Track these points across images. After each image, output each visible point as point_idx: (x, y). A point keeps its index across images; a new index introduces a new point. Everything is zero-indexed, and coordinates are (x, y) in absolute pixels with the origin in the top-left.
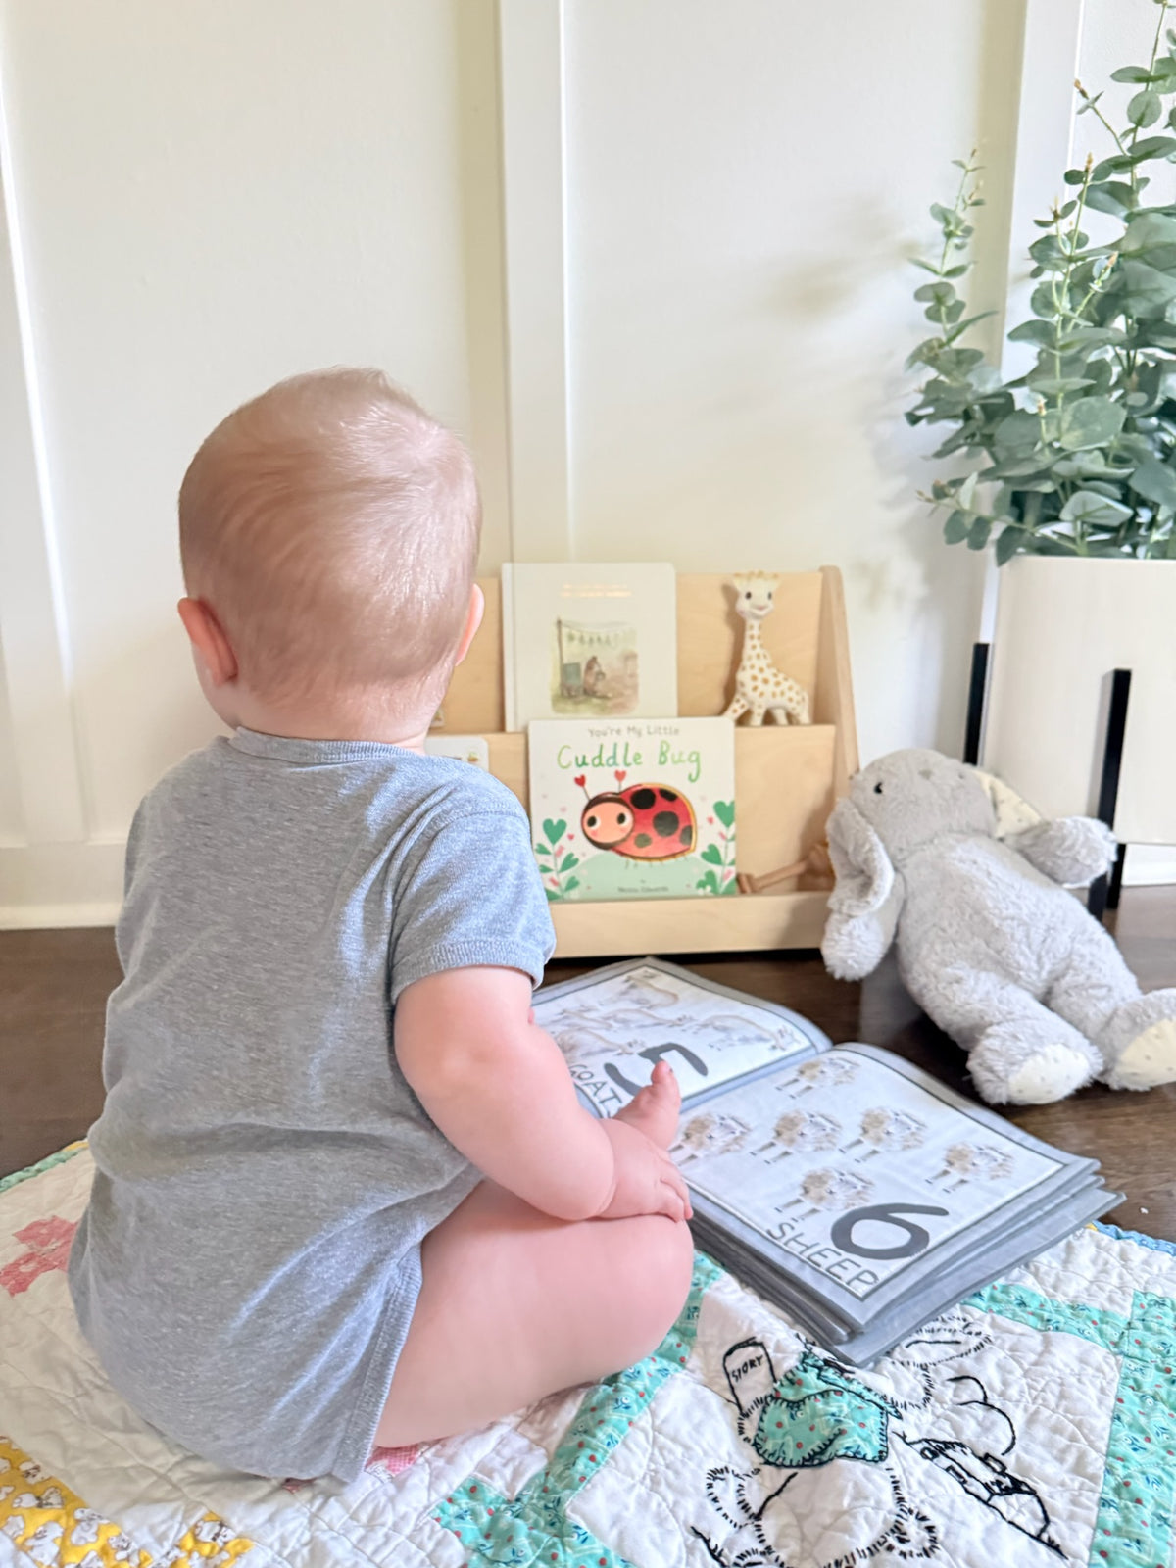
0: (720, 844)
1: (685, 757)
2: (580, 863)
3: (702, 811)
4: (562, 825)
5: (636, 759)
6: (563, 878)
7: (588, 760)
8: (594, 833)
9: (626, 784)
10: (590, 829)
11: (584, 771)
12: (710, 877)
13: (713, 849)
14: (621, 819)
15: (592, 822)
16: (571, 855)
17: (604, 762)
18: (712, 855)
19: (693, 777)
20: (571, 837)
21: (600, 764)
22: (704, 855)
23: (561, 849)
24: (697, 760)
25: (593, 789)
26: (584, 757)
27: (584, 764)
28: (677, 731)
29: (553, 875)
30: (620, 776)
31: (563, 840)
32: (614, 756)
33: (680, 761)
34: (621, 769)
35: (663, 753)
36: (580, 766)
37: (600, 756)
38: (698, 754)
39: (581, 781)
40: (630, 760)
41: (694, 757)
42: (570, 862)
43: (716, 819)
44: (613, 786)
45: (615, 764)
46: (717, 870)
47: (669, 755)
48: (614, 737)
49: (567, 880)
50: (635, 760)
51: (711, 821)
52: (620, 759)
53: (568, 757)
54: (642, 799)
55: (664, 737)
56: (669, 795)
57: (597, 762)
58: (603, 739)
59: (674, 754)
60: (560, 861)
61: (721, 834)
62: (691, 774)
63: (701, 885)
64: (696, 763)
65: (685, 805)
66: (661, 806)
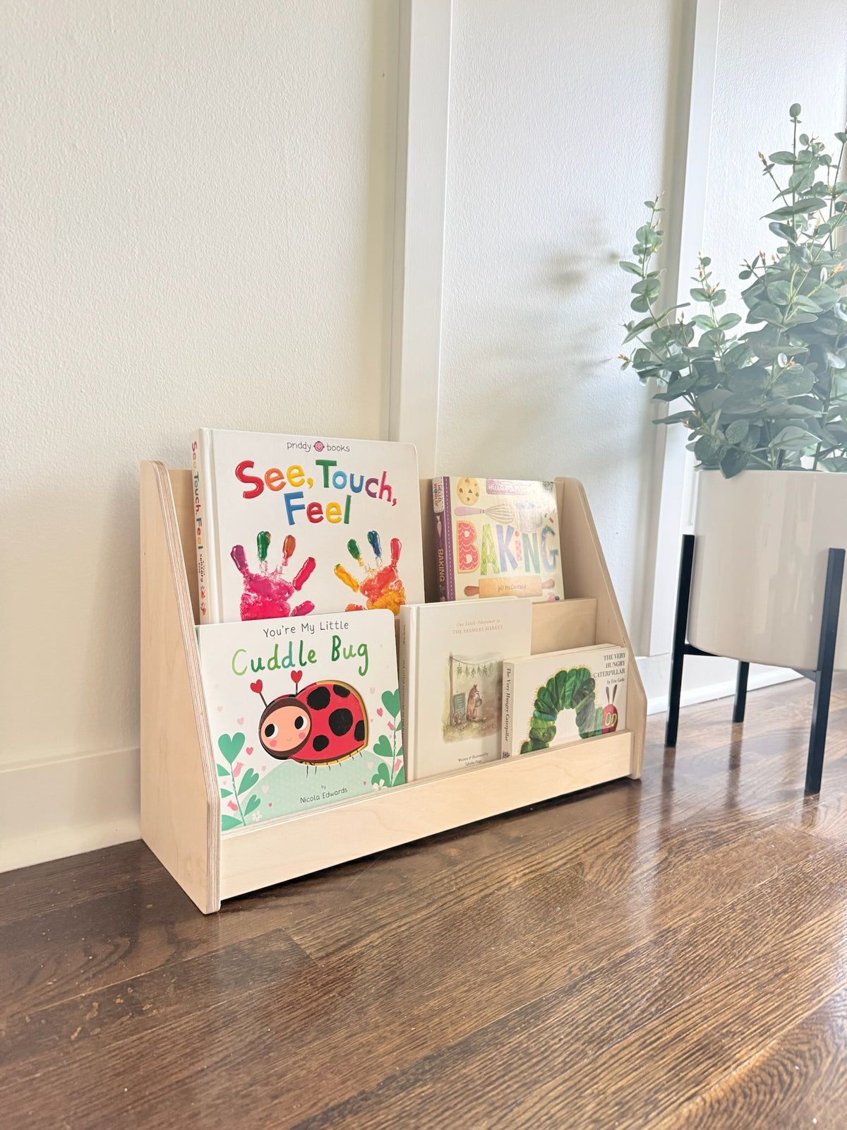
0: (388, 733)
1: (355, 651)
2: (259, 780)
3: (372, 703)
4: (240, 738)
5: (312, 654)
6: (243, 799)
7: (264, 664)
8: (273, 743)
9: (303, 684)
10: (267, 740)
12: (383, 767)
13: (383, 739)
14: (299, 723)
15: (270, 730)
16: (251, 770)
17: (280, 664)
18: (383, 747)
19: (363, 671)
20: (250, 751)
21: (276, 666)
22: (376, 748)
23: (240, 765)
24: (365, 652)
25: (271, 695)
26: (260, 659)
27: (260, 667)
28: (346, 625)
29: (232, 798)
30: (296, 676)
31: (242, 756)
32: (290, 657)
33: (350, 654)
34: (297, 668)
35: (335, 649)
36: (256, 671)
37: (275, 658)
38: (365, 646)
39: (257, 687)
40: (305, 659)
41: (362, 651)
42: (250, 779)
43: (385, 711)
44: (290, 688)
45: (291, 664)
46: (388, 761)
47: (340, 649)
48: (291, 636)
49: (246, 802)
50: (310, 658)
51: (380, 712)
52: (295, 660)
53: (243, 662)
54: (318, 697)
55: (335, 633)
56: (342, 691)
57: (272, 664)
58: (277, 639)
59: (345, 649)
60: (239, 780)
61: (389, 724)
62: (360, 668)
63: (375, 779)
64: (364, 656)
65: (358, 700)
66: (336, 703)
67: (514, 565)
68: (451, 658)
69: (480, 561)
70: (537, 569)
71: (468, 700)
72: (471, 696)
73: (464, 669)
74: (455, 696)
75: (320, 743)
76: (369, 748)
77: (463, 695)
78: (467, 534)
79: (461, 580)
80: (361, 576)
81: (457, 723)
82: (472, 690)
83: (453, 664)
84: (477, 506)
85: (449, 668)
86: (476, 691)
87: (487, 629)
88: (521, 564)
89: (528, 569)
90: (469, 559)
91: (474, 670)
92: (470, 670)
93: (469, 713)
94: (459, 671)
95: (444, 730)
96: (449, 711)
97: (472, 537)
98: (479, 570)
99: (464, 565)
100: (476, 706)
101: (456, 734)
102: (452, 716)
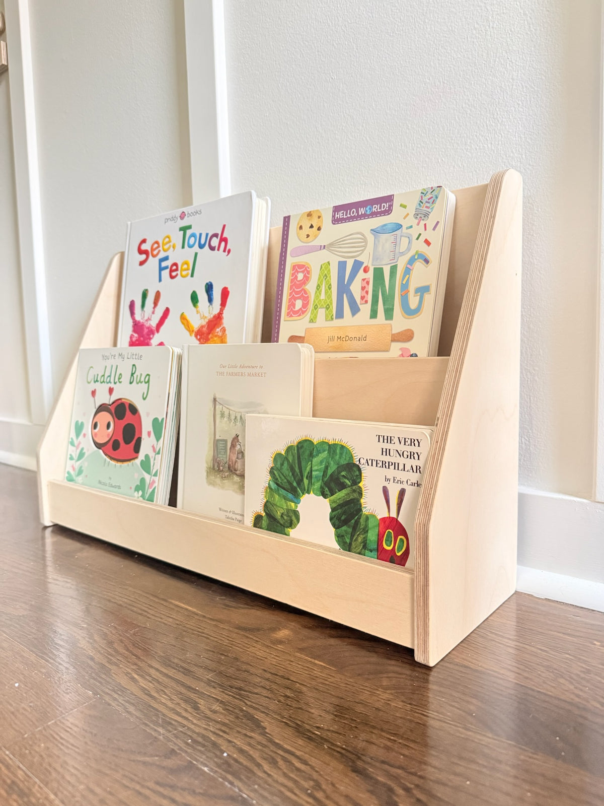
0: (151, 454)
1: (142, 379)
2: (86, 456)
3: (147, 426)
4: (82, 425)
5: (120, 376)
6: (78, 465)
7: (99, 378)
8: (96, 435)
10: (94, 432)
12: (143, 481)
13: (147, 457)
14: (108, 426)
15: (96, 426)
16: (83, 449)
17: (105, 380)
18: (146, 464)
19: (145, 396)
20: (85, 436)
22: (142, 463)
23: (79, 444)
24: (148, 381)
26: (98, 375)
27: (97, 381)
28: (141, 357)
29: (74, 463)
31: (82, 437)
32: (110, 376)
33: (140, 381)
34: (112, 385)
35: (132, 374)
36: (95, 383)
37: (103, 376)
38: (150, 376)
39: (94, 394)
40: (117, 379)
41: (146, 380)
42: (82, 455)
43: (152, 434)
45: (110, 382)
46: (147, 477)
47: (135, 376)
49: (79, 468)
50: (119, 379)
51: (149, 434)
52: (112, 379)
53: (91, 375)
54: (120, 410)
55: (134, 362)
56: (133, 410)
57: (102, 380)
58: (107, 363)
59: (137, 376)
60: (78, 453)
61: (153, 447)
62: (144, 393)
63: (137, 489)
64: (147, 384)
65: (139, 419)
66: (128, 417)
67: (355, 310)
68: (215, 400)
69: (311, 306)
70: (389, 314)
71: (230, 448)
72: (233, 446)
73: (226, 414)
74: (218, 440)
75: (116, 445)
76: (137, 462)
77: (226, 441)
78: (300, 276)
79: (287, 327)
80: (197, 322)
81: (219, 469)
82: (234, 439)
83: (217, 407)
84: (318, 242)
85: (213, 409)
86: (238, 441)
87: (249, 375)
88: (366, 309)
89: (374, 314)
90: (299, 304)
91: (236, 417)
92: (233, 417)
93: (231, 463)
94: (222, 415)
95: (207, 473)
96: (212, 453)
97: (306, 279)
98: (308, 316)
99: (292, 312)
100: (237, 458)
101: (218, 480)
102: (215, 459)
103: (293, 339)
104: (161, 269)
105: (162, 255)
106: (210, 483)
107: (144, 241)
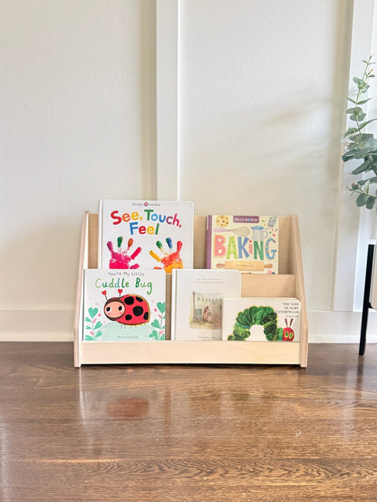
0: (159, 319)
1: (146, 285)
2: (103, 326)
3: (152, 306)
4: (96, 310)
5: (127, 284)
6: (96, 331)
7: (108, 285)
8: (109, 314)
10: (107, 313)
11: (105, 289)
12: (155, 332)
13: (156, 321)
14: (120, 308)
15: (108, 309)
16: (100, 322)
17: (114, 285)
18: (156, 324)
19: (149, 293)
20: (100, 315)
22: (152, 324)
23: (96, 319)
24: (151, 286)
25: (109, 296)
26: (106, 283)
27: (106, 286)
28: (143, 274)
29: (92, 330)
30: (120, 291)
31: (96, 316)
32: (118, 283)
33: (144, 286)
35: (137, 283)
36: (104, 287)
37: (112, 283)
38: (151, 283)
39: (104, 293)
40: (124, 285)
41: (149, 285)
42: (99, 325)
43: (158, 310)
44: (117, 295)
45: (118, 286)
46: (158, 330)
47: (140, 283)
48: (119, 276)
49: (97, 333)
51: (155, 310)
52: (120, 285)
53: (100, 283)
54: (129, 300)
55: (138, 277)
56: (140, 299)
57: (111, 285)
58: (114, 277)
59: (142, 283)
60: (95, 325)
61: (160, 316)
63: (151, 336)
65: (146, 304)
66: (136, 303)
67: (247, 255)
68: (194, 293)
69: (226, 252)
70: (262, 258)
72: (205, 311)
73: (201, 298)
74: (196, 310)
75: (128, 317)
76: (149, 323)
78: (220, 240)
79: (214, 261)
80: (162, 256)
81: (197, 321)
82: (206, 308)
83: (195, 296)
84: (227, 228)
85: (193, 297)
86: (208, 309)
88: (252, 256)
89: (256, 258)
90: (220, 251)
91: (207, 300)
92: (205, 300)
93: (204, 318)
94: (199, 299)
95: (190, 323)
96: (193, 316)
97: (223, 242)
98: (226, 256)
99: (217, 254)
100: (208, 315)
101: (197, 326)
102: (194, 318)
103: (219, 266)
104: (132, 229)
105: (132, 221)
106: (192, 328)
107: (117, 212)
